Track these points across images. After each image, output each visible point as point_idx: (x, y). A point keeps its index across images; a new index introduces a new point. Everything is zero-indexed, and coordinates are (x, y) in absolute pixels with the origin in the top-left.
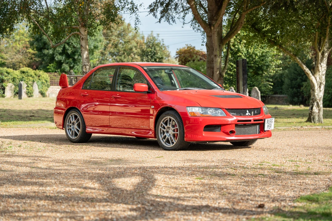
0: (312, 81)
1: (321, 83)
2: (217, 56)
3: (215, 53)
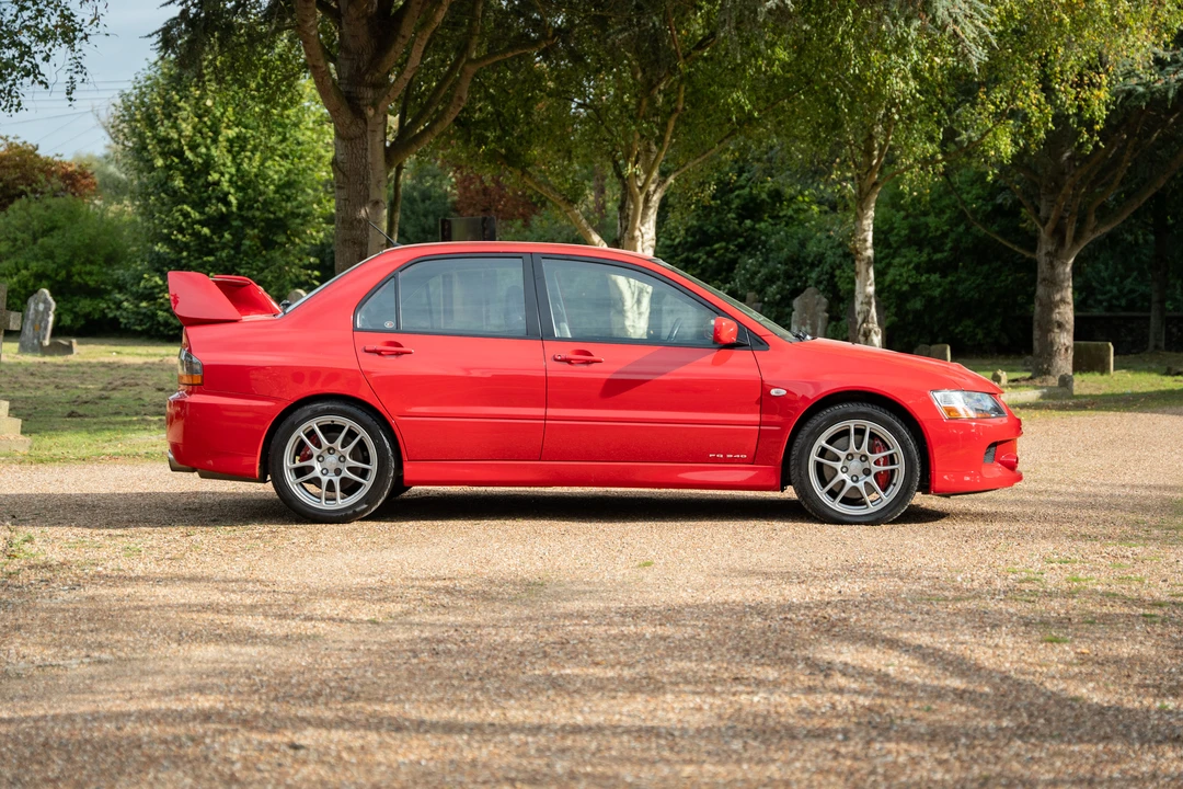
2: (382, 204)
3: (374, 195)
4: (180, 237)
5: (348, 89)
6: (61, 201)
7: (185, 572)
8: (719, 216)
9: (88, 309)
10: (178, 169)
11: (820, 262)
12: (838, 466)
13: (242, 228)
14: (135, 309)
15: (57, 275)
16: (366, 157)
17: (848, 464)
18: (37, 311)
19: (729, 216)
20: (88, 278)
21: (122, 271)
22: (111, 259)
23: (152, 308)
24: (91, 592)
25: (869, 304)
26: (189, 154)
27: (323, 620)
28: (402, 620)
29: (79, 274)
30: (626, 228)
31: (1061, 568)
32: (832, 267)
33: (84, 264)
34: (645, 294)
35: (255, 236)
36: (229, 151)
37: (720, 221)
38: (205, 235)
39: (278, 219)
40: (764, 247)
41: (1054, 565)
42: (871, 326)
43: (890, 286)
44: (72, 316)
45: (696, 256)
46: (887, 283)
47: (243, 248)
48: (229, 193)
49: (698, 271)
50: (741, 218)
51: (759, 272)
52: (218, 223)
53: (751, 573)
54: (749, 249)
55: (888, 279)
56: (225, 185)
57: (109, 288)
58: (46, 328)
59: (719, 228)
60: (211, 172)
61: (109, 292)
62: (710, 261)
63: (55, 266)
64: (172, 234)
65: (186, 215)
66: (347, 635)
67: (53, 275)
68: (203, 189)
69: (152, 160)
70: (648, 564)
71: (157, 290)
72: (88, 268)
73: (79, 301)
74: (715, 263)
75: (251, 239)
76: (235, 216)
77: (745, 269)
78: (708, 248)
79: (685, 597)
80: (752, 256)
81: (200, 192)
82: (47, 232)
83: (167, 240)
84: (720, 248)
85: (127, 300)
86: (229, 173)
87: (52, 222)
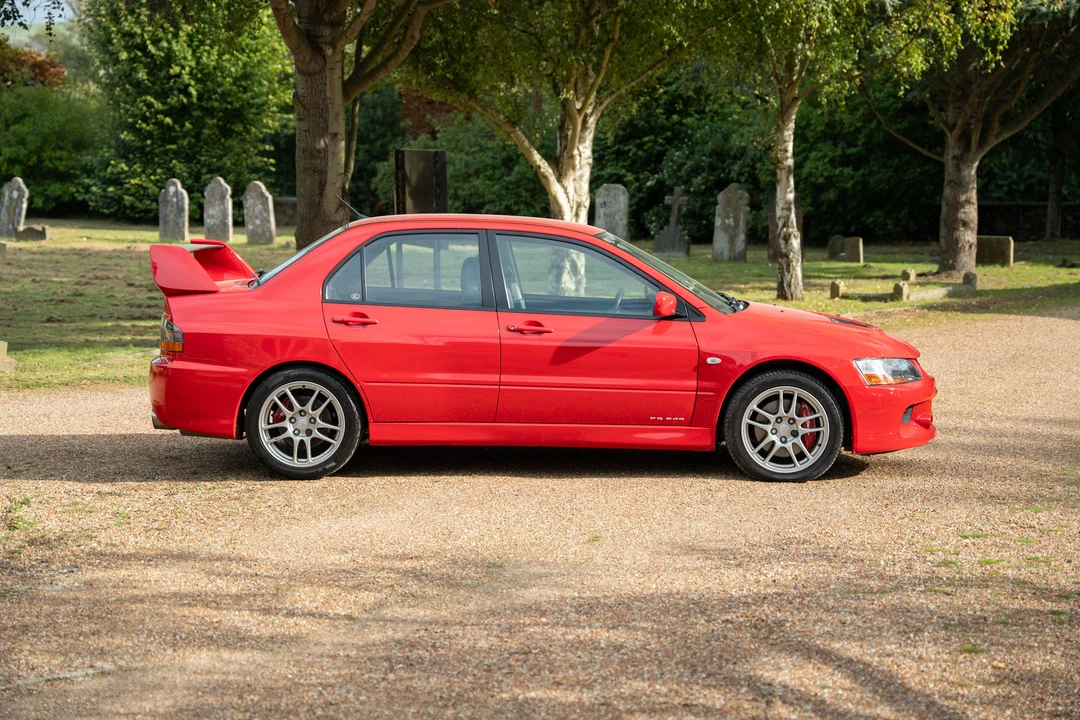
0: (555, 198)
1: (579, 205)
2: (339, 136)
3: (333, 128)
4: (144, 125)
5: (308, 26)
6: (31, 90)
7: (173, 547)
8: (649, 111)
9: (58, 193)
10: (141, 62)
11: (742, 155)
12: (768, 428)
13: (202, 118)
14: (103, 193)
15: (29, 160)
16: (325, 92)
17: (777, 426)
18: (11, 198)
19: (658, 111)
20: (57, 163)
21: (90, 157)
22: (80, 145)
23: (119, 192)
24: (88, 576)
25: (789, 209)
26: (151, 48)
27: (304, 615)
28: (375, 615)
29: (50, 159)
30: (565, 148)
31: (974, 544)
32: (753, 160)
33: (54, 150)
34: (583, 208)
35: (213, 125)
36: (189, 46)
37: (649, 115)
38: (168, 124)
39: (236, 110)
40: (690, 140)
41: (967, 541)
42: (790, 230)
43: (806, 178)
44: (43, 199)
45: (626, 148)
46: (804, 176)
47: (203, 137)
48: (190, 85)
49: (629, 162)
50: (669, 112)
51: (685, 164)
52: (181, 113)
53: (690, 550)
54: (676, 142)
55: (805, 171)
56: (186, 78)
57: (78, 173)
58: (20, 214)
59: (648, 122)
60: (173, 65)
61: (77, 177)
62: (640, 153)
63: (26, 152)
64: (137, 122)
65: (150, 106)
66: (327, 636)
67: (25, 160)
68: (165, 81)
69: (117, 53)
70: (596, 539)
71: (123, 176)
72: (58, 153)
73: (49, 185)
74: (644, 155)
75: (210, 128)
76: (195, 107)
77: (672, 161)
78: (638, 141)
79: (631, 584)
80: (679, 149)
81: (162, 84)
82: (19, 119)
83: (131, 128)
84: (650, 141)
85: (95, 185)
86: (190, 66)
87: (23, 110)
